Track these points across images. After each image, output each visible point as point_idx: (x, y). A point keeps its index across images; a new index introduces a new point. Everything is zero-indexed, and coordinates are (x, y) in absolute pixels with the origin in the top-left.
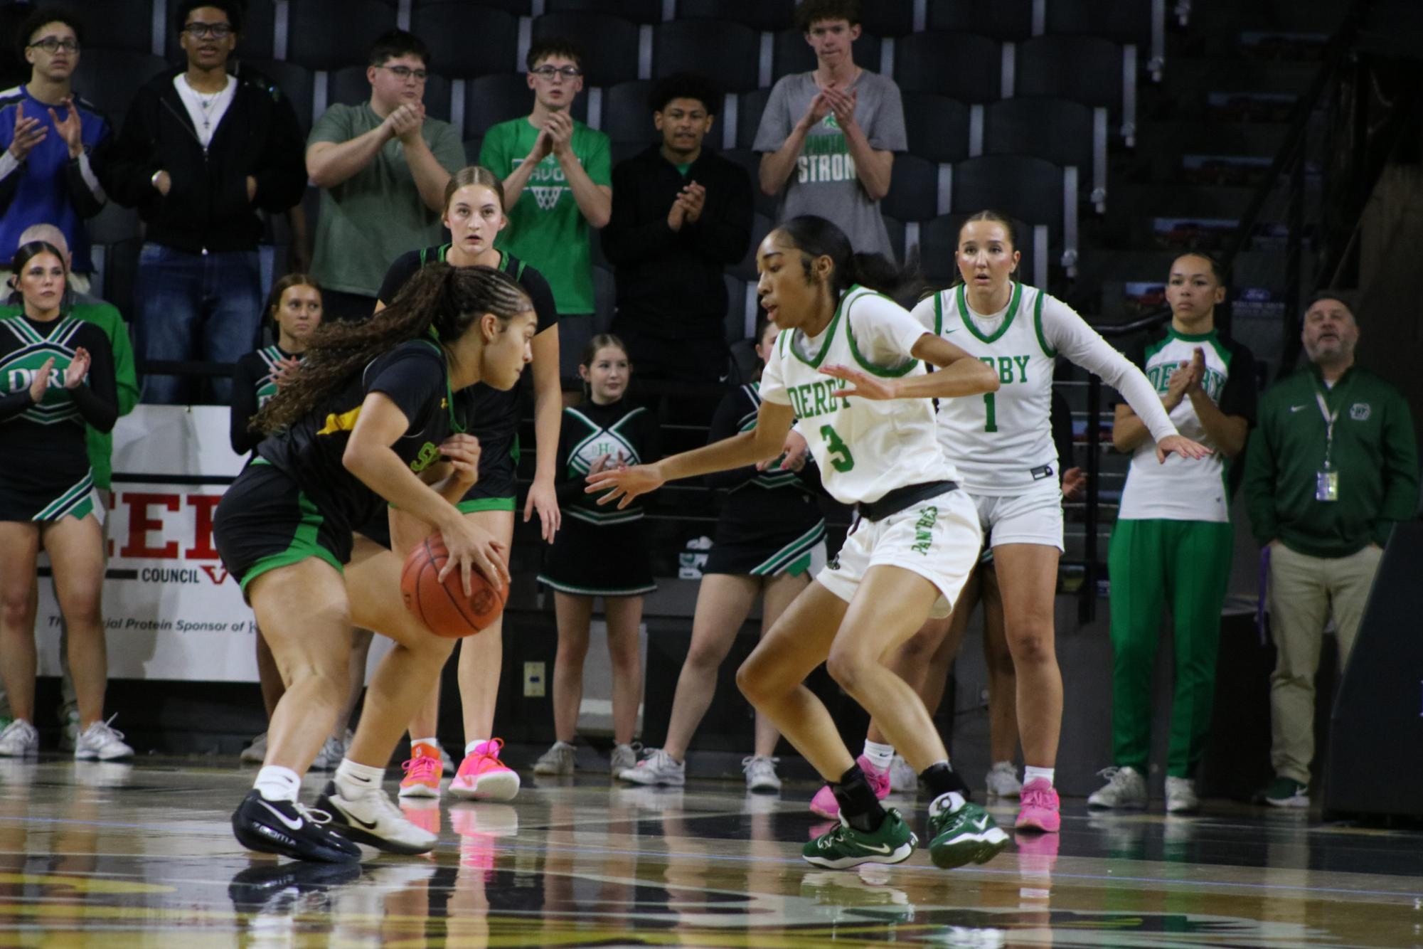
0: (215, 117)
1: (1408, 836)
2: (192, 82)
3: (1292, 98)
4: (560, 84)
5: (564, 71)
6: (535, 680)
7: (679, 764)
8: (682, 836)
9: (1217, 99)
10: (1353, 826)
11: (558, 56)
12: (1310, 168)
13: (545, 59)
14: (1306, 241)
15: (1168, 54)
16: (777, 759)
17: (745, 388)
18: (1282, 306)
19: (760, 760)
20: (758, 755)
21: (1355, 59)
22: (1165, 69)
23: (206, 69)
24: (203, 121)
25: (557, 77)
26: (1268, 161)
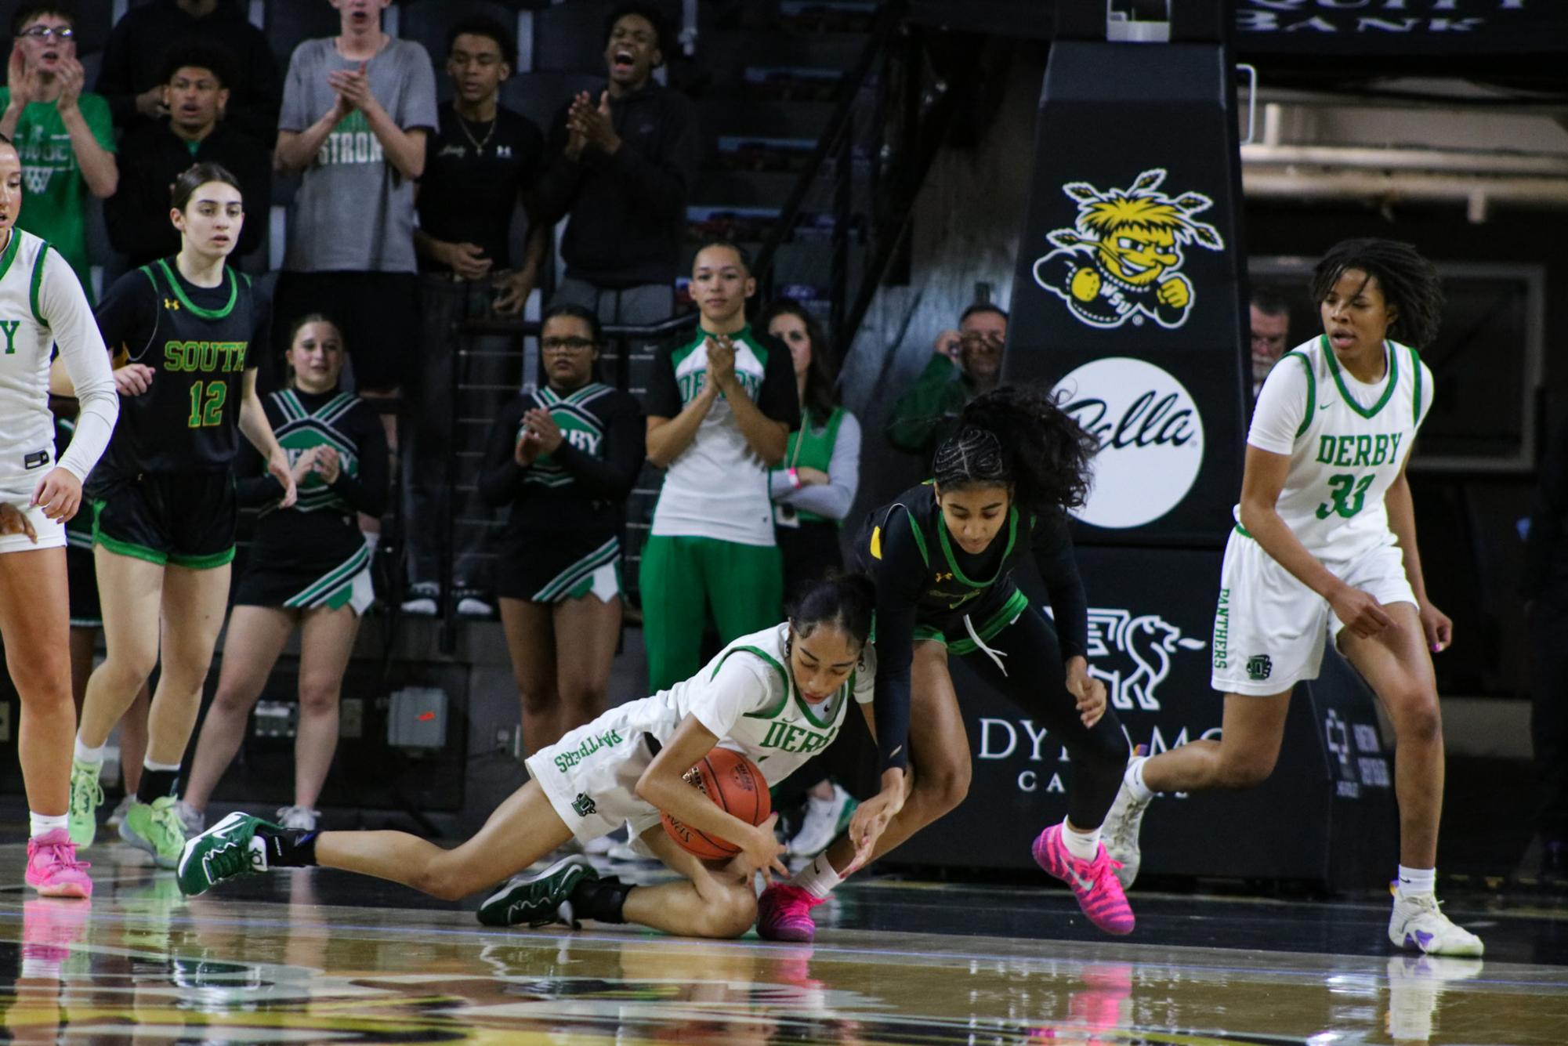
1: (965, 890)
3: (836, 74)
4: (55, 45)
7: (199, 815)
9: (756, 74)
10: (906, 879)
12: (857, 151)
14: (853, 232)
15: (701, 24)
16: (318, 814)
17: (274, 396)
18: (827, 304)
19: (296, 812)
20: (297, 807)
21: (905, 31)
22: (698, 42)
25: (51, 38)
26: (811, 144)
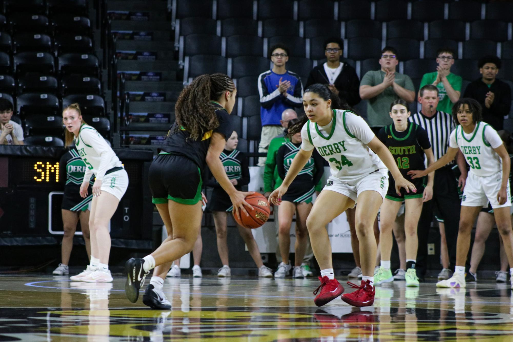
0: (335, 77)
2: (329, 66)
4: (446, 62)
5: (448, 58)
6: (431, 249)
8: (477, 296)
11: (446, 53)
13: (442, 54)
23: (333, 62)
24: (331, 78)
25: (446, 60)
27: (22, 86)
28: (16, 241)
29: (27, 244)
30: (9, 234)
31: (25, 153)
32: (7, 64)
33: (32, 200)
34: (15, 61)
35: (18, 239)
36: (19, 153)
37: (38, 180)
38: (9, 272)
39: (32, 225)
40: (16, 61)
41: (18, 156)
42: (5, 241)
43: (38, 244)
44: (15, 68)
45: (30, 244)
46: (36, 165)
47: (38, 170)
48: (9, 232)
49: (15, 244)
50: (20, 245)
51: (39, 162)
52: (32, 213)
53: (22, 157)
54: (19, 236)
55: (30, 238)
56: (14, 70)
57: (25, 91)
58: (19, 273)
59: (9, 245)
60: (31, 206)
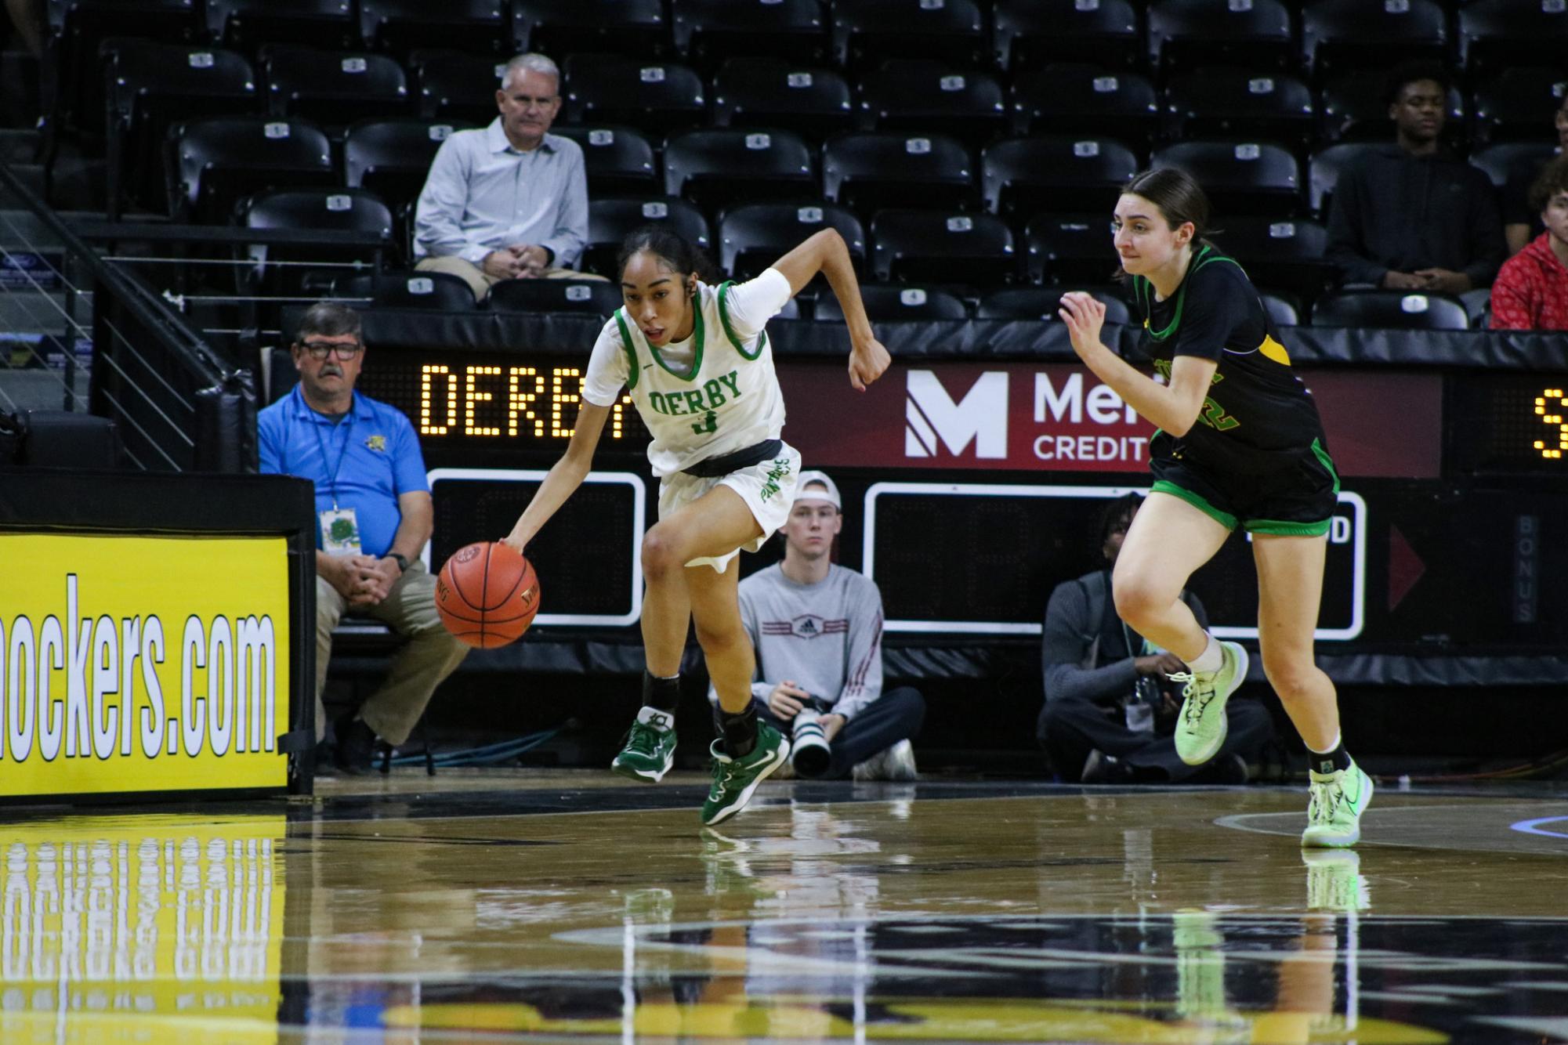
27: (1488, 118)
28: (1471, 670)
29: (1505, 679)
30: (1444, 642)
31: (1503, 357)
32: (1435, 37)
33: (1526, 524)
34: (1466, 28)
35: (1473, 661)
36: (1479, 357)
37: (1547, 454)
38: (1441, 778)
39: (1526, 615)
40: (1469, 29)
41: (1477, 370)
42: (1429, 670)
43: (1548, 680)
44: (1464, 53)
45: (1519, 680)
46: (1540, 401)
47: (1548, 419)
48: (1444, 637)
49: (1464, 678)
50: (1481, 682)
51: (1553, 388)
52: (1526, 568)
53: (1493, 373)
54: (1477, 654)
55: (1518, 661)
56: (1460, 59)
57: (1500, 135)
58: (1477, 783)
59: (1444, 682)
60: (1522, 542)
